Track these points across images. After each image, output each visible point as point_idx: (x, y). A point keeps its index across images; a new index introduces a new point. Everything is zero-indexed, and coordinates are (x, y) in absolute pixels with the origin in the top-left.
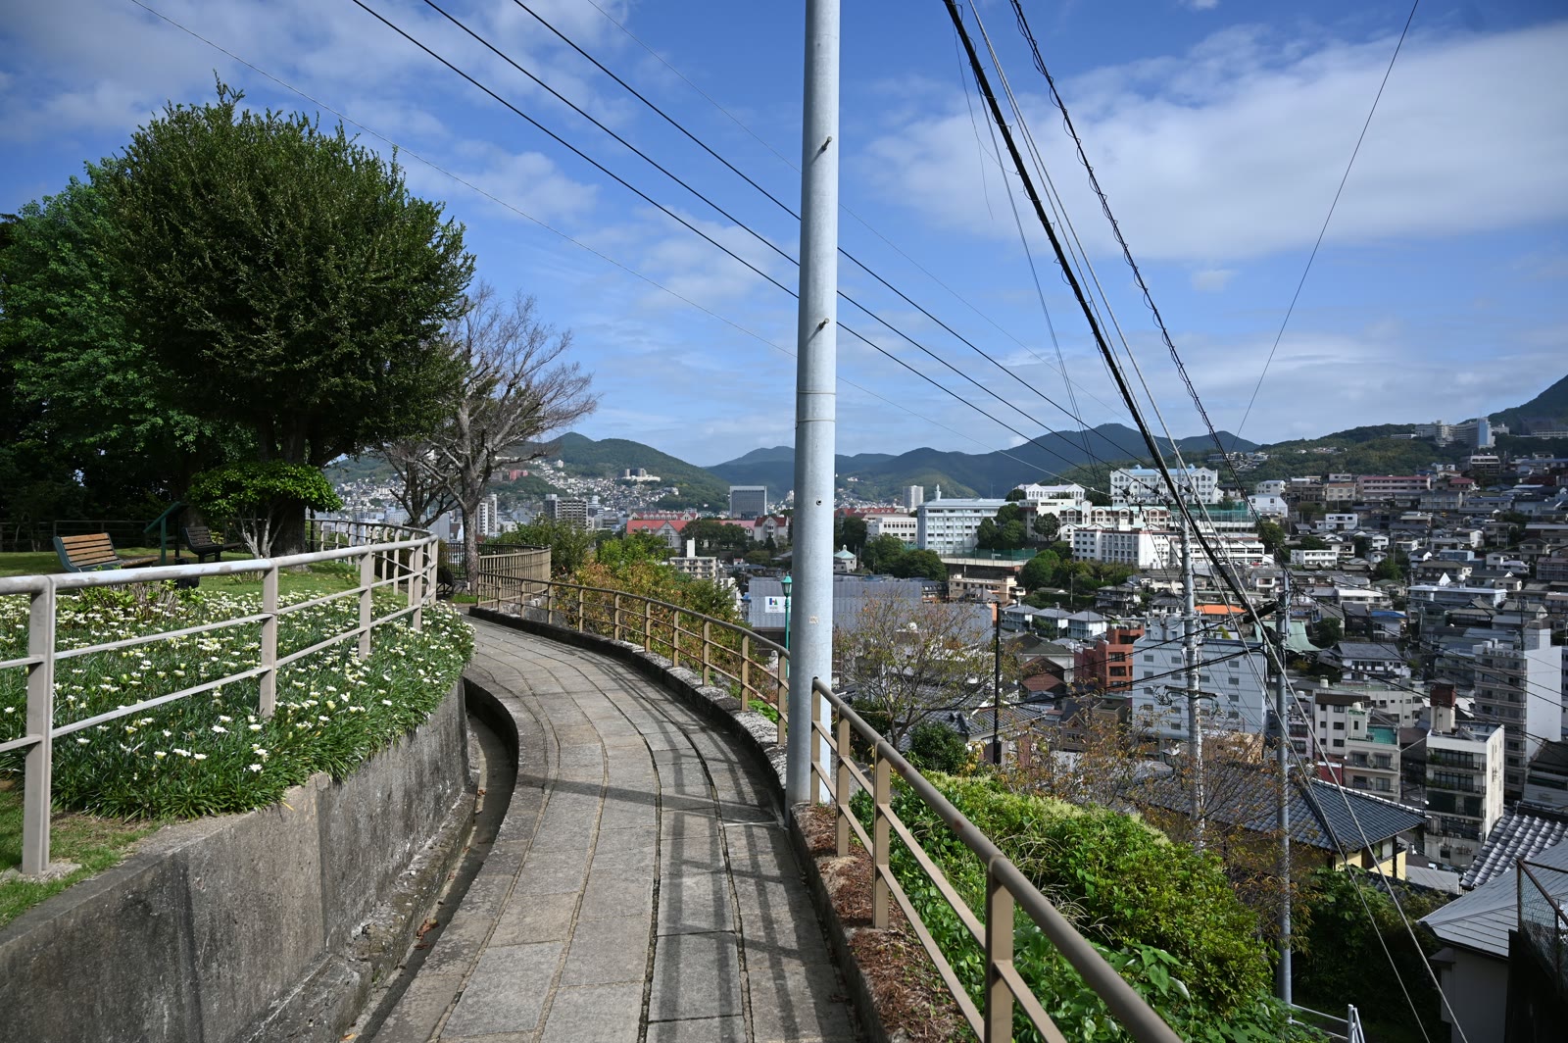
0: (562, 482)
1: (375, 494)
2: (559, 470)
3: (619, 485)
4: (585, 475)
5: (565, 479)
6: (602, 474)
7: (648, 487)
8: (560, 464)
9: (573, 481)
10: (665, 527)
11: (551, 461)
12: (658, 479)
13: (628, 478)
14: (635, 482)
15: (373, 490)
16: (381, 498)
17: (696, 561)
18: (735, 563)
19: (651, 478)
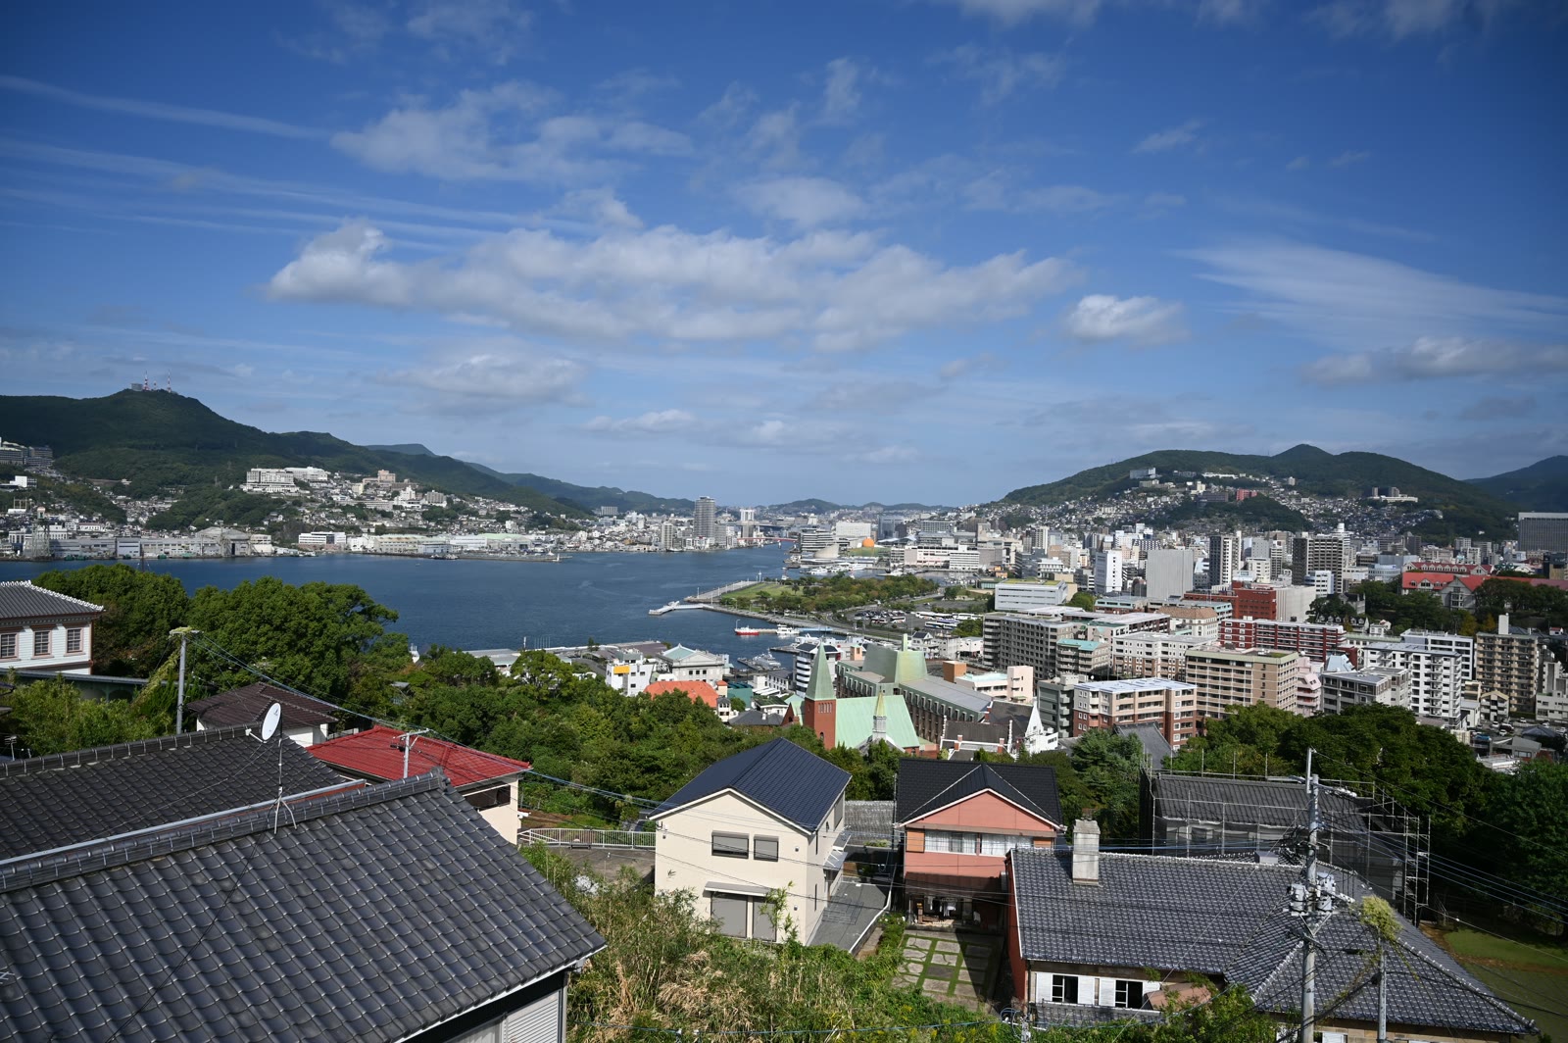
0: (1294, 501)
1: (1098, 513)
2: (1290, 488)
3: (1364, 506)
4: (1322, 494)
5: (1298, 498)
6: (1342, 493)
7: (1401, 509)
8: (1292, 481)
9: (1307, 500)
10: (1454, 584)
11: (1280, 477)
12: (1415, 499)
13: (1376, 497)
14: (1385, 503)
15: (1096, 508)
16: (1104, 516)
17: (1512, 640)
18: (1552, 633)
19: (1406, 498)
